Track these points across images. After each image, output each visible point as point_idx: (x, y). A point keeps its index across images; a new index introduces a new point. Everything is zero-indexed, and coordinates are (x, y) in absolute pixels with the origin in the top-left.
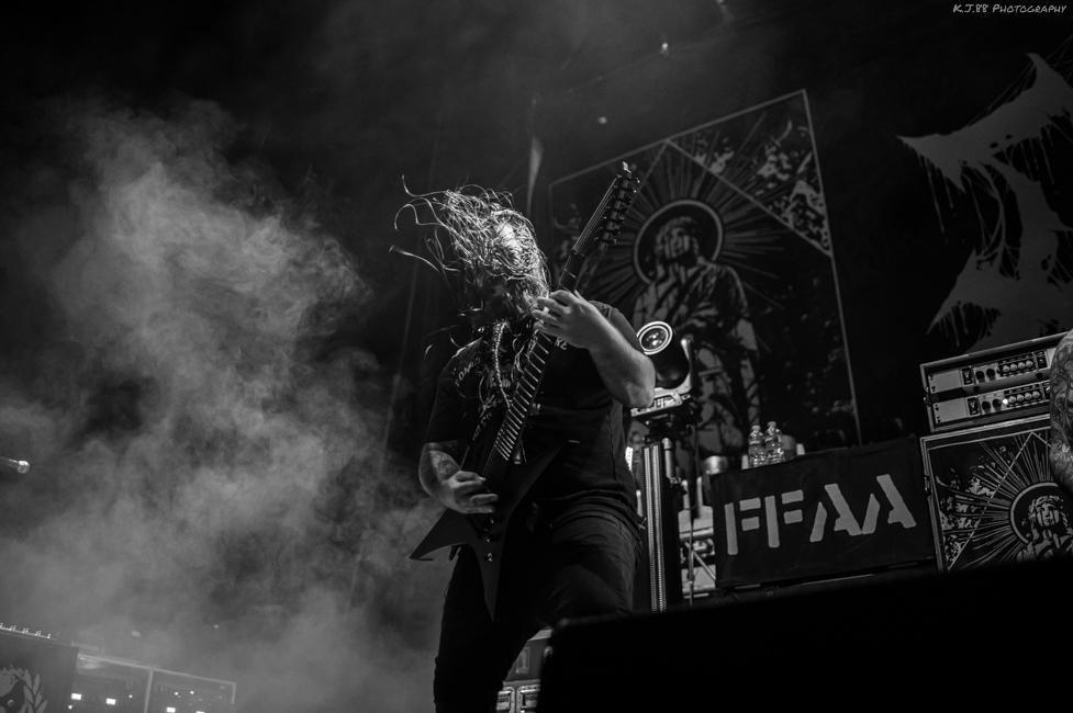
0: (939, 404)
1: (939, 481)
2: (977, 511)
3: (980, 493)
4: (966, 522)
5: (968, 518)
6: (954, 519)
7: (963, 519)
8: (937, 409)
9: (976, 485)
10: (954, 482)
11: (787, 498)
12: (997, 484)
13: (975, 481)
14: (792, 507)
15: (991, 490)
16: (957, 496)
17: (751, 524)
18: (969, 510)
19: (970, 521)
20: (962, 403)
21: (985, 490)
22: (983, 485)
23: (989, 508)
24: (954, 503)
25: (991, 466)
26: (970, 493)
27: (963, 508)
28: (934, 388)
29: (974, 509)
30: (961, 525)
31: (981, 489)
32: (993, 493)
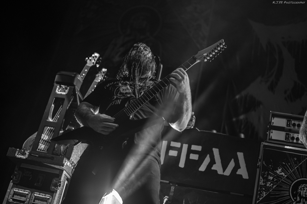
0: (273, 131)
1: (264, 163)
2: (276, 181)
3: (280, 174)
4: (270, 184)
5: (271, 183)
6: (266, 181)
7: (269, 183)
8: (272, 132)
9: (280, 170)
10: (271, 166)
11: (194, 147)
12: (288, 173)
13: (280, 168)
14: (195, 152)
15: (285, 174)
16: (270, 172)
17: (173, 153)
18: (273, 180)
19: (272, 184)
20: (283, 134)
21: (283, 174)
22: (282, 171)
23: (282, 182)
24: (268, 176)
25: (288, 165)
26: (276, 173)
27: (271, 178)
28: (273, 123)
29: (275, 180)
30: (268, 185)
31: (281, 172)
32: (286, 176)
